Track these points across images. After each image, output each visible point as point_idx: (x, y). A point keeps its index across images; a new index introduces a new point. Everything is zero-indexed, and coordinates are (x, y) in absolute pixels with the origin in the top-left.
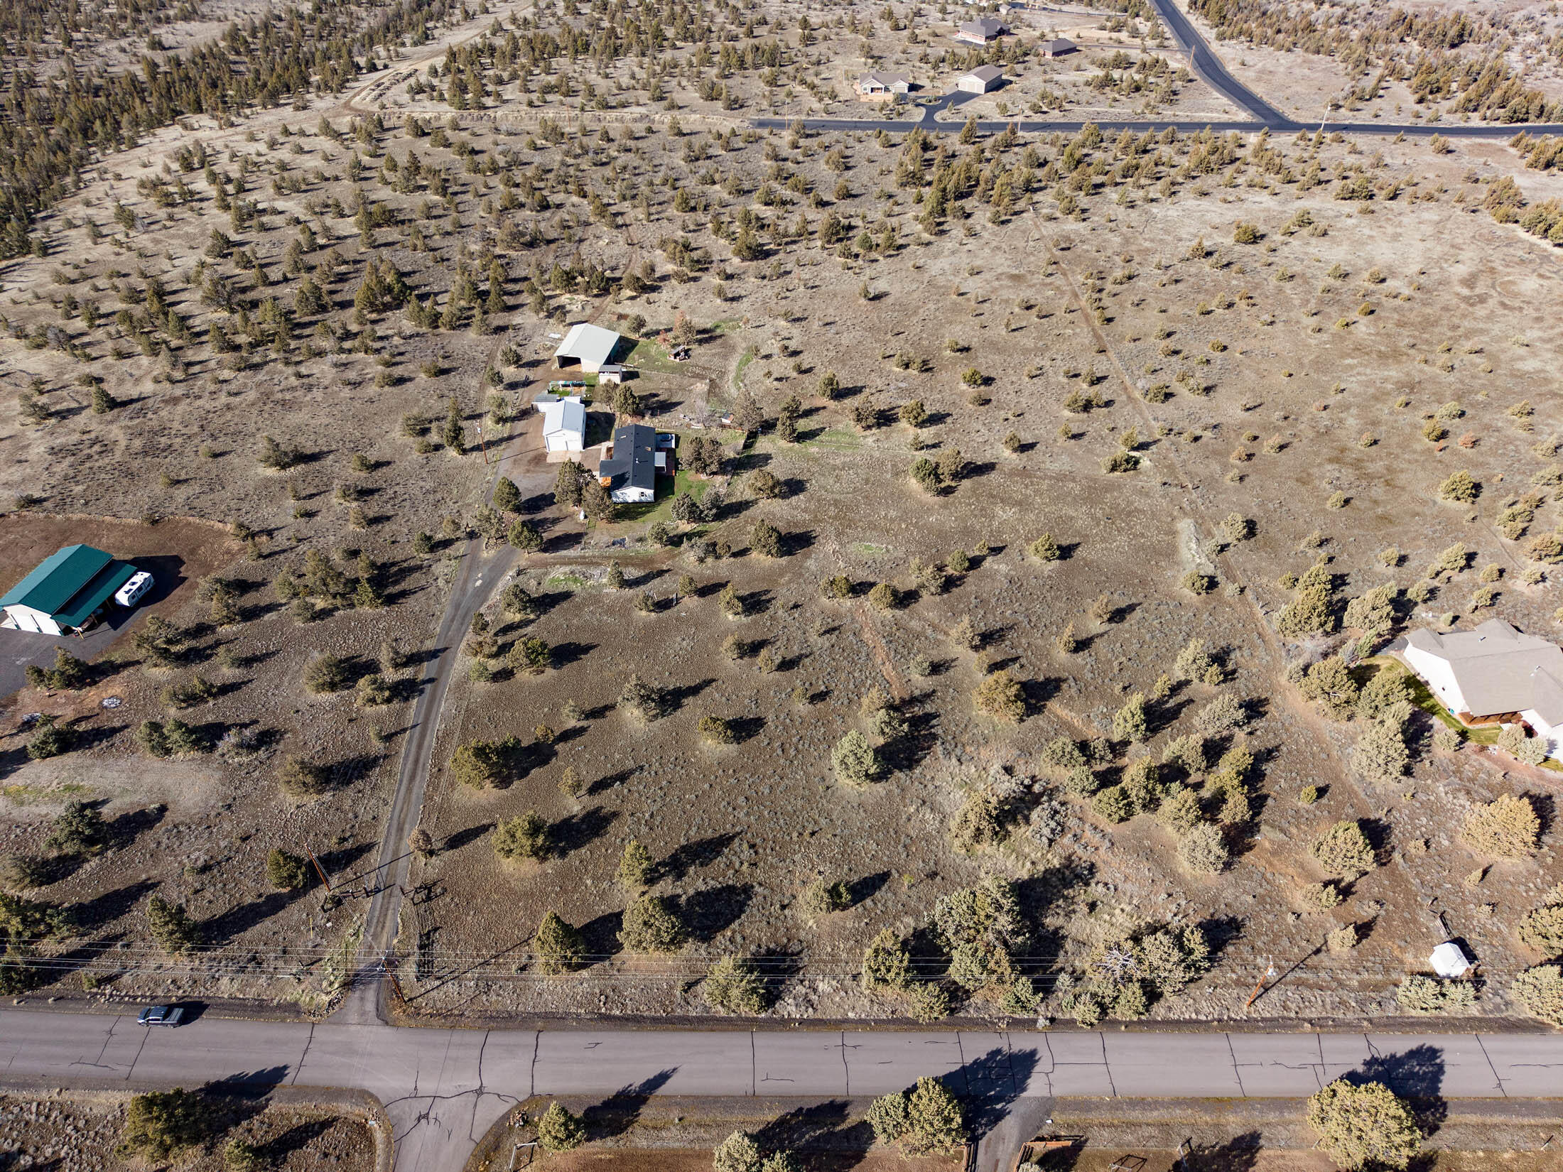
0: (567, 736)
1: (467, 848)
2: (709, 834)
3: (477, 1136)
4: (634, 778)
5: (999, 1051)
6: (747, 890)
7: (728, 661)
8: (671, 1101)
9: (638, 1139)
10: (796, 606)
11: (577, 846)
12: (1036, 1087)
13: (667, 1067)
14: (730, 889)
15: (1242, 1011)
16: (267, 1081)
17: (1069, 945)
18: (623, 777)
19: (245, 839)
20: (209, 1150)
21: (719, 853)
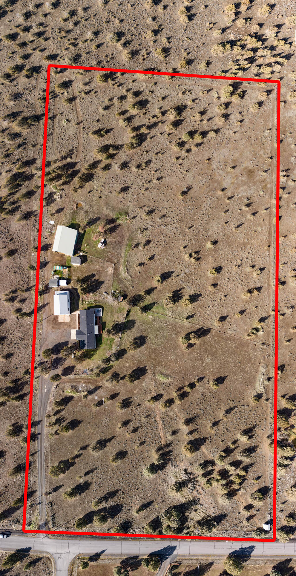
0: (77, 456)
1: (58, 492)
2: (113, 489)
3: (70, 561)
4: (95, 471)
5: (169, 546)
6: (122, 506)
8: (106, 555)
9: (100, 562)
10: (139, 405)
11: (83, 492)
12: (175, 553)
13: (105, 549)
14: (118, 505)
15: (220, 535)
16: (28, 550)
17: (189, 520)
18: (92, 471)
20: (22, 562)
21: (116, 495)
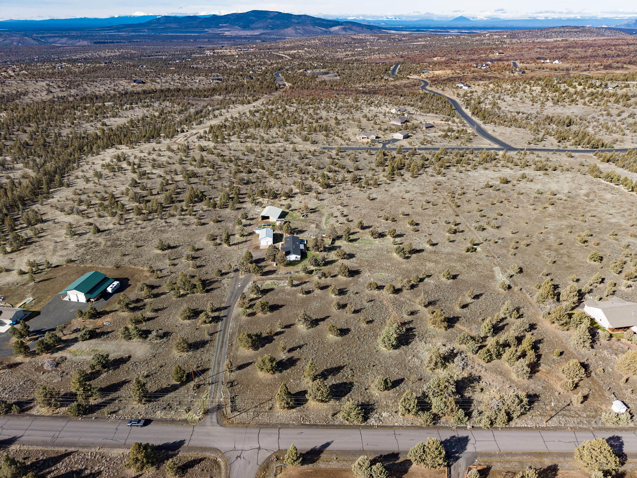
0: (277, 334)
1: (245, 370)
2: (335, 366)
3: (260, 463)
4: (304, 347)
5: (454, 437)
6: (351, 384)
7: (334, 310)
8: (332, 452)
9: (321, 465)
10: (357, 293)
11: (286, 369)
12: (470, 448)
13: (329, 441)
14: (345, 383)
15: (544, 425)
16: (177, 446)
17: (475, 402)
18: (300, 347)
19: (161, 367)
20: (158, 468)
21: (339, 372)
